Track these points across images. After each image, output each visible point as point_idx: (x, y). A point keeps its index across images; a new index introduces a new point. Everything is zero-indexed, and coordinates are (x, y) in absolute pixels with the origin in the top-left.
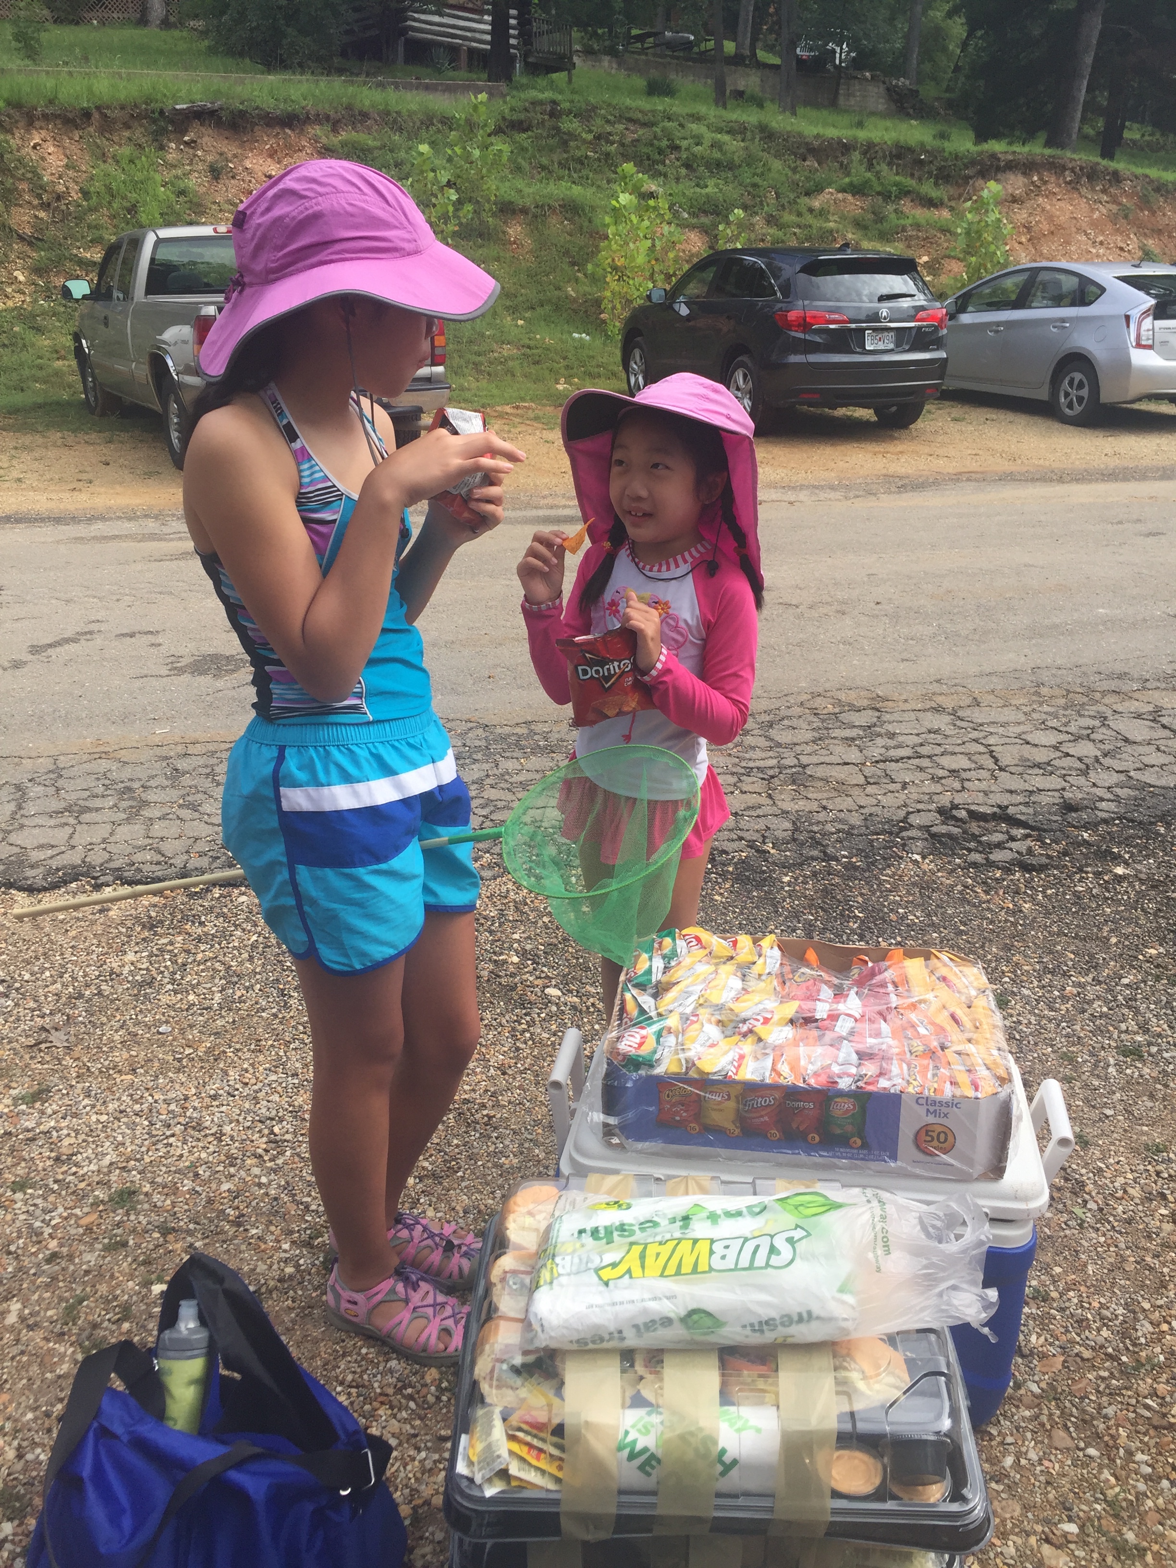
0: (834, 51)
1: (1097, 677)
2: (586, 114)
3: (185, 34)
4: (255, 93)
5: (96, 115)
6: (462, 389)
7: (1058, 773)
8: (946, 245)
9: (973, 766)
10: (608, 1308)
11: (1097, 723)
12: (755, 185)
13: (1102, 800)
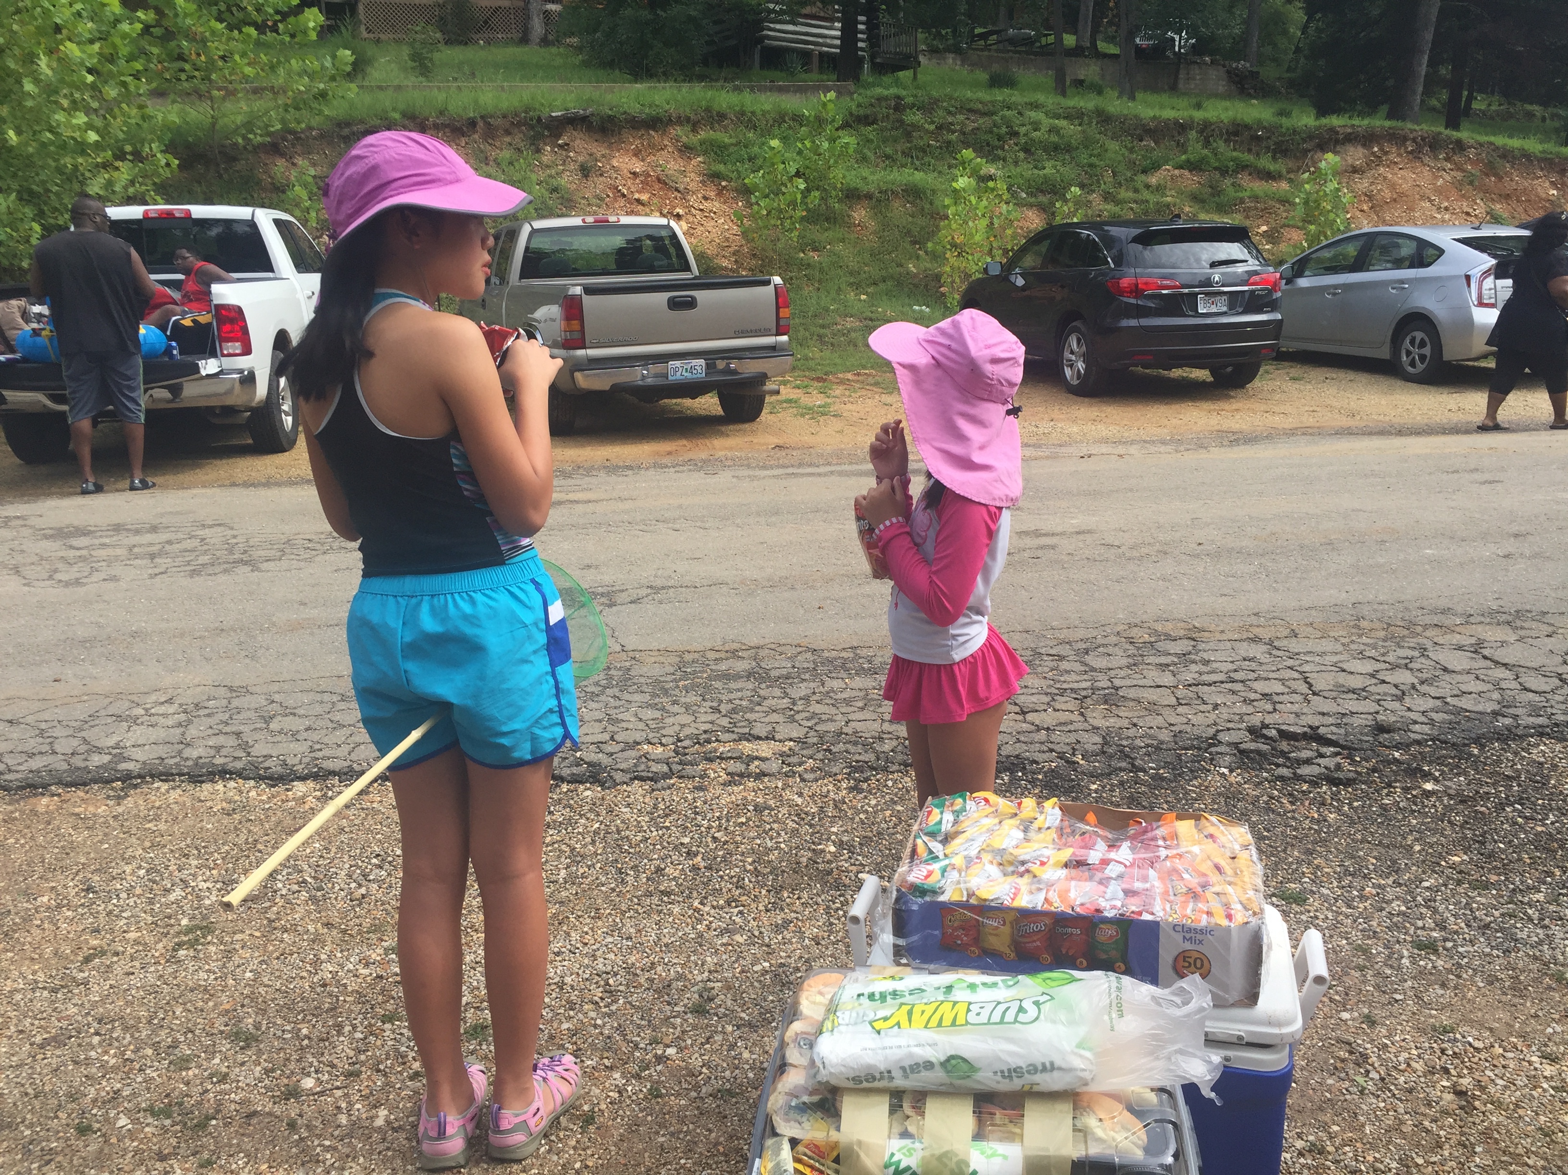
0: (1173, 40)
1: (1420, 612)
2: (928, 107)
3: (561, 50)
4: (624, 100)
5: (481, 124)
6: (806, 359)
7: (1372, 698)
8: (1284, 215)
9: (1287, 690)
10: (880, 1051)
11: (1416, 654)
12: (1091, 165)
13: (1415, 722)
